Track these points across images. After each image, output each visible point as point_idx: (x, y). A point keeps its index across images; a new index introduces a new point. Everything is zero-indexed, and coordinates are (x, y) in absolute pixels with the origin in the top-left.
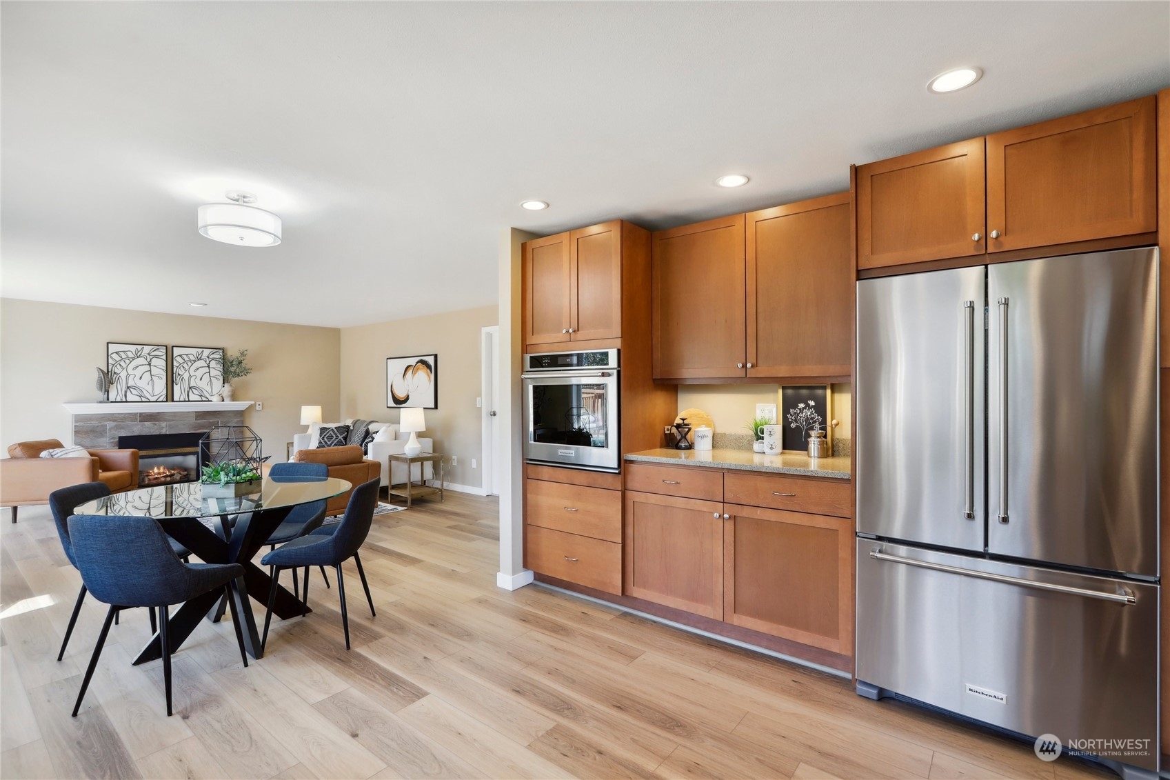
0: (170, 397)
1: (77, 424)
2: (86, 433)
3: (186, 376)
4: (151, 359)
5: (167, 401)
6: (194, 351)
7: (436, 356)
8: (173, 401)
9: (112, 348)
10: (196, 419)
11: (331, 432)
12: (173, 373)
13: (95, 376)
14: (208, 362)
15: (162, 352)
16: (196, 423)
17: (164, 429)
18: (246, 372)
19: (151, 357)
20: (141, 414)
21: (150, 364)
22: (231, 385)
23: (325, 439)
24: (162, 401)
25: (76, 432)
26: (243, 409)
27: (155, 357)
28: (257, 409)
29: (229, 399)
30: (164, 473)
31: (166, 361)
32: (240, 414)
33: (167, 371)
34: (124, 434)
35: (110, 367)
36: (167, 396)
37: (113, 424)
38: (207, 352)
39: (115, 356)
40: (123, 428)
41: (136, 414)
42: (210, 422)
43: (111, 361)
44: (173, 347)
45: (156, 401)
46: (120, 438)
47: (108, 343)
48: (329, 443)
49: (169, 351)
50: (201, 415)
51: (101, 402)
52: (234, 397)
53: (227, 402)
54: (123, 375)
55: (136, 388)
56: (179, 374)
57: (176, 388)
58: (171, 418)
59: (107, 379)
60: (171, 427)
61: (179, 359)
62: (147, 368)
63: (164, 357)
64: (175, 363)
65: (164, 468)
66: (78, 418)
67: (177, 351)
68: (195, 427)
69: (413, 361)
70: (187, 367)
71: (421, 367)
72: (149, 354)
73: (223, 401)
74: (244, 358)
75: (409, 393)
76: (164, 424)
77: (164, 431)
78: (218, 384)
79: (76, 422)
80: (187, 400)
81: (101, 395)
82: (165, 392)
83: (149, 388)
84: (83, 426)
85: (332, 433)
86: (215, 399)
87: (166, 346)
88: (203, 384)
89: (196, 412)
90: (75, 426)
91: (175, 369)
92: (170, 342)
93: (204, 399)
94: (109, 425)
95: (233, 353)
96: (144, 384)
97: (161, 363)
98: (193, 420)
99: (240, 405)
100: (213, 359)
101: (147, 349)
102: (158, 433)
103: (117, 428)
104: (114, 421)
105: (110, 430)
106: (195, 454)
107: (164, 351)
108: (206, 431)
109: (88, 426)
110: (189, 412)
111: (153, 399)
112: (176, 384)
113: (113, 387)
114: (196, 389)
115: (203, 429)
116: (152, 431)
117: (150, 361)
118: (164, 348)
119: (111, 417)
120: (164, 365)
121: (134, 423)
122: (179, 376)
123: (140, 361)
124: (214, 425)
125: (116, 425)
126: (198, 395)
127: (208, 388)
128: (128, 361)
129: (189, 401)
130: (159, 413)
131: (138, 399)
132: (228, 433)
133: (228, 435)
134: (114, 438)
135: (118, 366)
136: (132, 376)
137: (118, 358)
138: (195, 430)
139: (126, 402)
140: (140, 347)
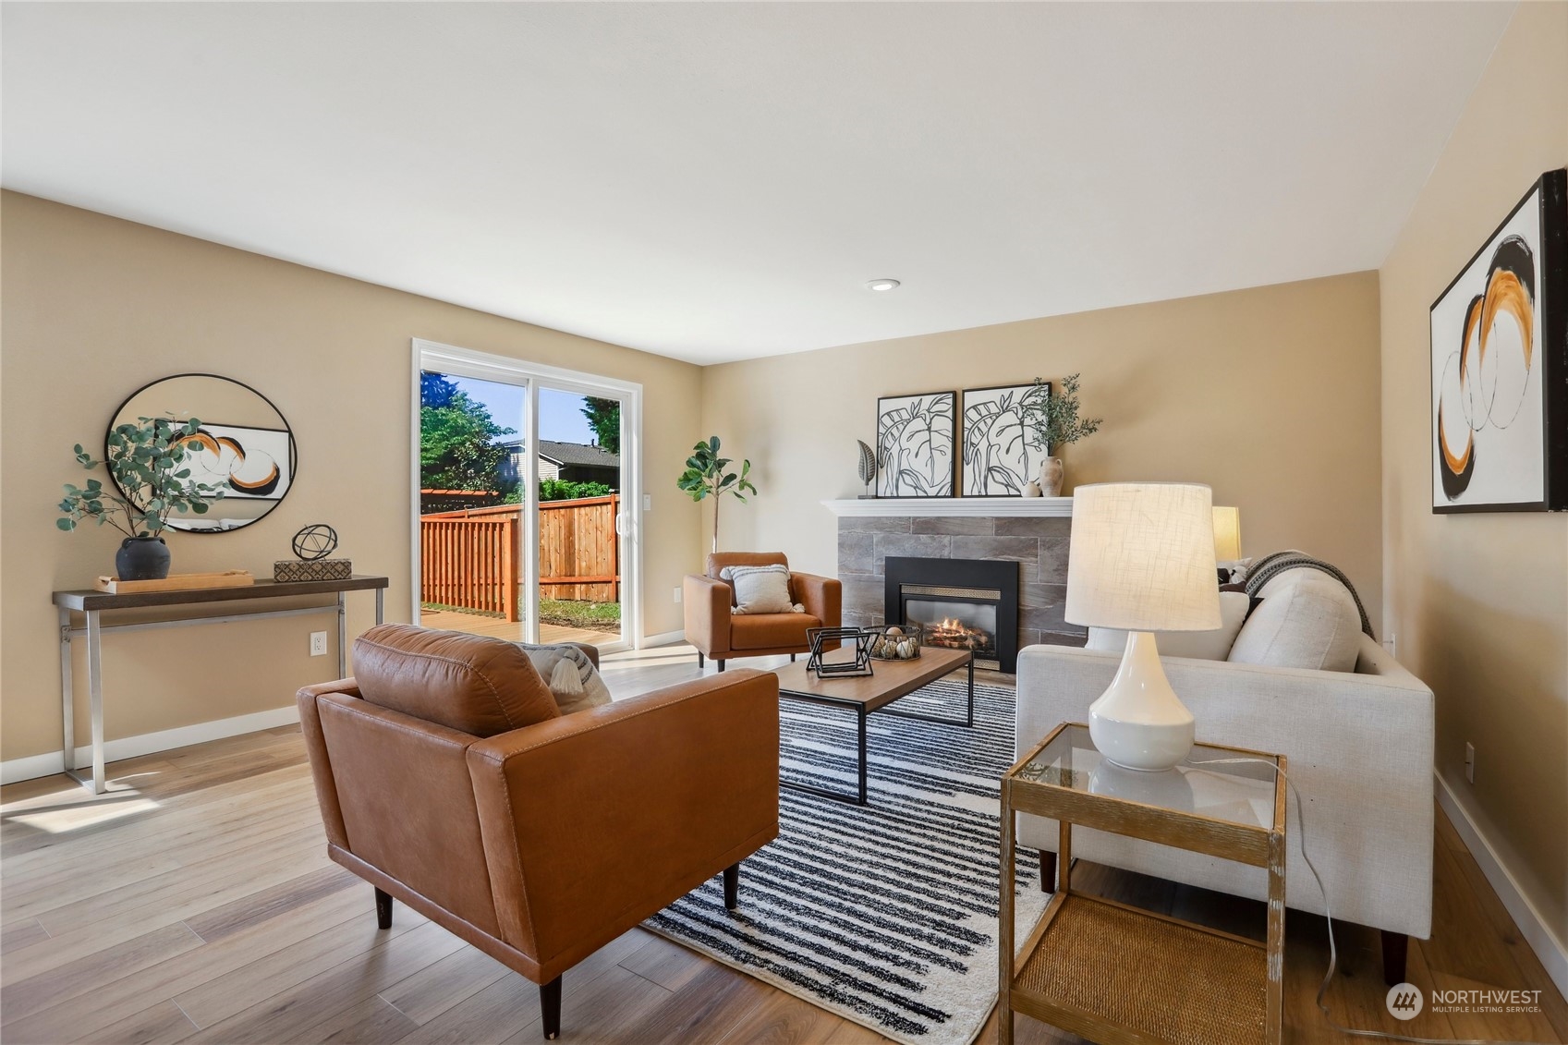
0: (955, 490)
1: (841, 532)
2: (852, 546)
3: (983, 447)
4: (931, 419)
5: (953, 495)
6: (996, 395)
8: (963, 496)
9: (887, 406)
10: (996, 534)
12: (963, 443)
13: (856, 455)
14: (1020, 415)
15: (946, 405)
16: (995, 540)
17: (946, 548)
18: (1087, 428)
19: (932, 415)
20: (915, 518)
21: (929, 429)
22: (1054, 461)
24: (945, 497)
25: (839, 544)
27: (939, 414)
29: (1050, 490)
30: (957, 632)
31: (953, 420)
33: (953, 438)
34: (893, 554)
35: (880, 440)
36: (952, 486)
37: (881, 534)
38: (1019, 393)
39: (886, 420)
40: (891, 543)
41: (908, 519)
42: (1021, 541)
43: (882, 430)
44: (964, 391)
45: (936, 497)
46: (888, 559)
47: (879, 399)
49: (959, 398)
50: (1006, 525)
51: (861, 497)
52: (1061, 487)
53: (1047, 498)
54: (895, 451)
55: (910, 473)
56: (972, 444)
57: (968, 470)
58: (957, 529)
59: (873, 463)
60: (957, 547)
61: (972, 413)
62: (926, 436)
63: (950, 414)
64: (967, 424)
65: (958, 624)
66: (845, 523)
67: (971, 399)
68: (995, 549)
70: (984, 429)
71: (1500, 287)
72: (928, 411)
73: (1041, 495)
74: (1073, 395)
76: (946, 540)
77: (947, 553)
78: (1039, 456)
79: (840, 529)
80: (984, 494)
81: (863, 486)
82: (949, 479)
83: (928, 473)
84: (849, 536)
86: (1029, 492)
87: (953, 392)
88: (1011, 461)
89: (997, 518)
90: (839, 535)
91: (966, 433)
92: (957, 384)
93: (1013, 492)
94: (877, 536)
96: (919, 465)
97: (944, 424)
98: (989, 534)
100: (1031, 407)
101: (927, 400)
102: (937, 556)
103: (887, 542)
104: (881, 529)
105: (876, 544)
106: (993, 605)
107: (950, 401)
108: (1014, 558)
109: (852, 537)
110: (984, 518)
111: (932, 492)
112: (967, 464)
113: (882, 472)
114: (999, 472)
115: (1009, 555)
116: (929, 551)
117: (930, 423)
118: (951, 395)
119: (878, 523)
120: (950, 429)
121: (905, 534)
122: (972, 448)
123: (918, 424)
124: (1031, 548)
125: (884, 537)
126: (1003, 484)
127: (1020, 470)
128: (901, 427)
129: (987, 496)
130: (939, 518)
131: (912, 492)
132: (1055, 567)
133: (1055, 570)
134: (881, 559)
135: (890, 436)
136: (906, 452)
137: (890, 423)
138: (995, 555)
139: (898, 497)
140: (917, 399)
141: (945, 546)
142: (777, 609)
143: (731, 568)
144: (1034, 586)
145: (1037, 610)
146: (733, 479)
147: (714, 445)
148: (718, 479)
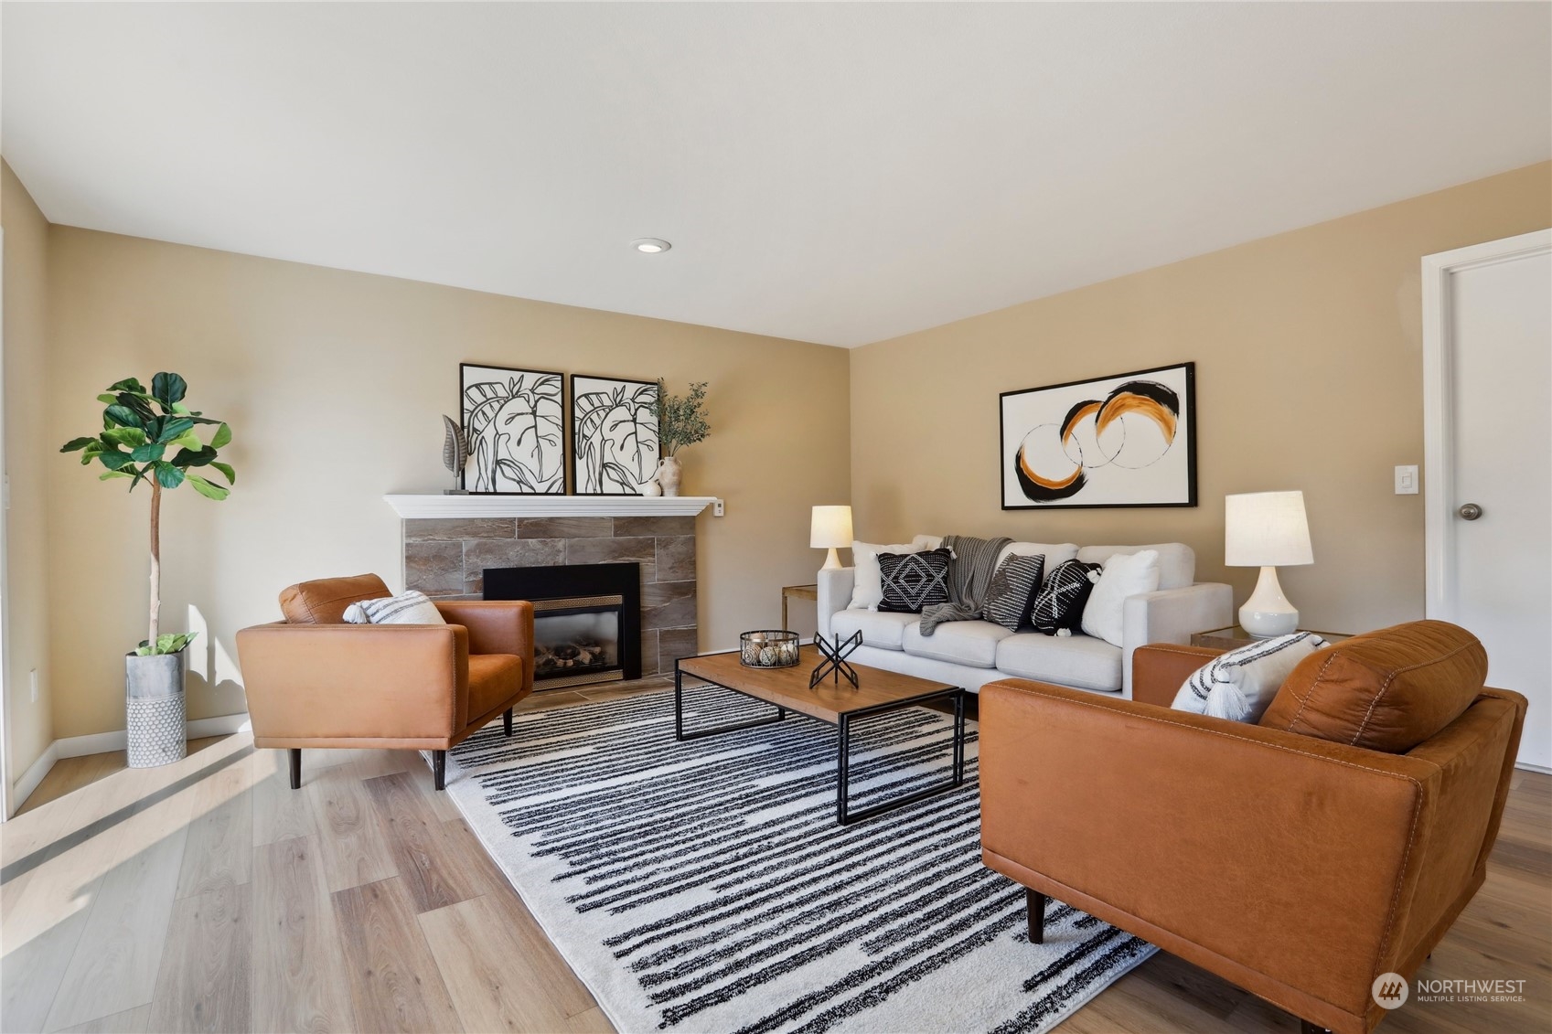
0: (570, 487)
1: (411, 541)
2: (427, 560)
3: (596, 440)
4: (536, 402)
5: (564, 494)
6: (608, 387)
7: (1191, 368)
8: (574, 493)
9: (472, 376)
10: (616, 535)
11: (912, 565)
12: (574, 434)
13: (439, 436)
14: (633, 412)
15: (554, 388)
16: (614, 542)
17: (559, 554)
18: (700, 434)
19: (537, 397)
20: (521, 520)
21: (534, 413)
22: (675, 461)
23: (902, 581)
24: (557, 494)
25: (407, 557)
26: (695, 515)
27: (545, 396)
28: (717, 514)
29: (674, 489)
31: (563, 407)
32: (689, 524)
33: (563, 427)
34: (491, 564)
35: (466, 416)
36: (564, 482)
37: (474, 542)
38: (631, 389)
39: (474, 393)
40: (490, 551)
41: (512, 520)
42: (639, 542)
43: (467, 405)
44: (573, 376)
45: (546, 494)
46: (487, 572)
47: (462, 365)
48: (913, 592)
49: (568, 382)
50: (624, 525)
51: (452, 493)
52: (681, 489)
53: (670, 497)
54: (489, 434)
55: (511, 463)
56: (584, 436)
57: (581, 465)
58: (573, 531)
59: (462, 444)
60: (573, 550)
61: (583, 402)
62: (529, 420)
63: (558, 398)
64: (578, 413)
66: (415, 528)
67: (581, 386)
68: (614, 551)
69: (1101, 391)
70: (597, 422)
71: (1129, 401)
72: (533, 391)
73: (662, 495)
74: (700, 400)
75: (1085, 470)
76: (561, 544)
77: (563, 560)
78: (651, 457)
79: (409, 536)
80: (599, 492)
81: (451, 479)
82: (561, 474)
83: (534, 465)
84: (422, 546)
85: (916, 567)
86: (649, 490)
87: (562, 375)
88: (625, 458)
89: (615, 518)
90: (408, 545)
91: (577, 424)
92: (569, 367)
93: (628, 490)
94: (468, 543)
95: (678, 391)
96: (523, 454)
97: (552, 410)
98: (609, 536)
99: (689, 505)
100: (643, 405)
101: (530, 379)
102: (551, 564)
103: (482, 550)
104: (475, 535)
105: (468, 555)
106: (615, 611)
107: (559, 385)
108: (633, 560)
109: (426, 548)
110: (602, 518)
111: (541, 488)
112: (580, 458)
113: (472, 460)
114: (613, 469)
115: (628, 556)
116: (540, 558)
117: (535, 406)
118: (559, 378)
119: (471, 527)
120: (559, 416)
121: (509, 540)
122: (585, 441)
123: (518, 405)
124: (647, 547)
125: (478, 545)
126: (618, 482)
127: (634, 468)
128: (496, 406)
129: (602, 494)
130: (551, 519)
131: (515, 488)
132: (670, 565)
133: (670, 568)
134: (475, 573)
135: (480, 414)
136: (504, 438)
137: (480, 399)
138: (614, 558)
139: (495, 493)
140: (517, 375)
141: (559, 551)
144: (652, 586)
145: (655, 609)
146: (206, 455)
147: (169, 388)
148: (170, 453)
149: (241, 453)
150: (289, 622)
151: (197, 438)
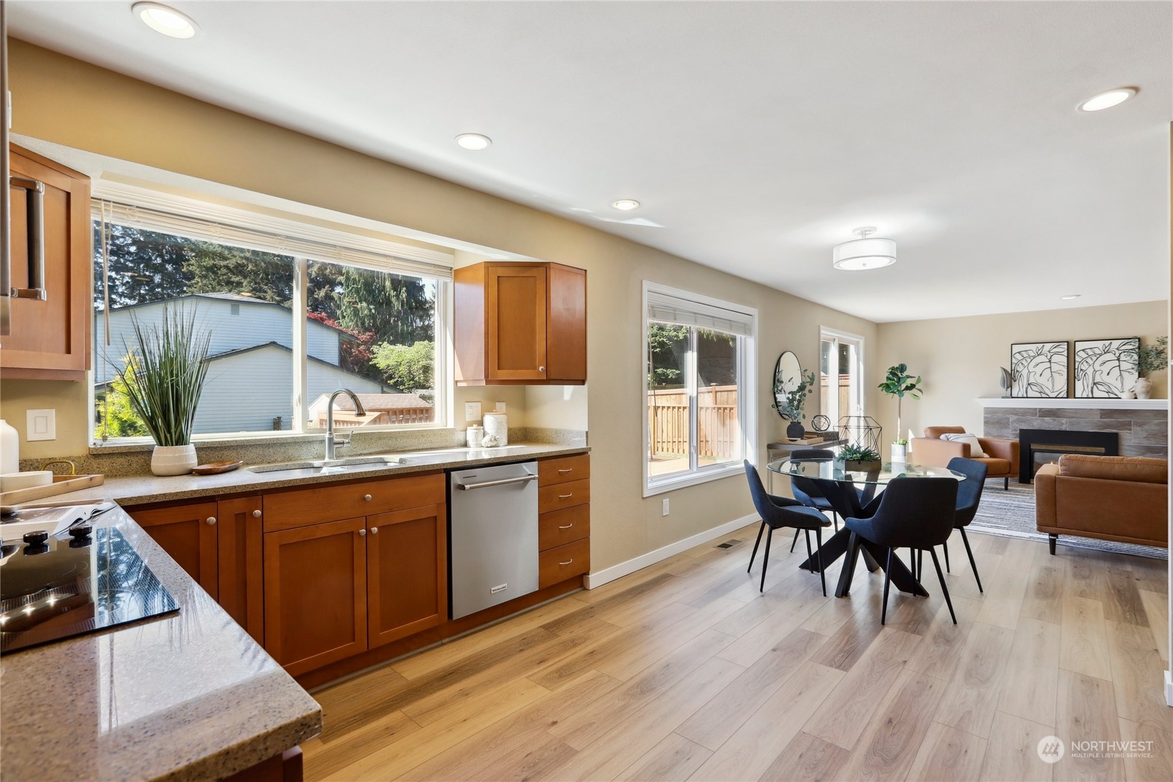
0: (1071, 393)
1: (986, 416)
2: (993, 423)
3: (1090, 371)
4: (1051, 356)
5: (1067, 398)
6: (1099, 344)
8: (1074, 397)
9: (1016, 349)
10: (1101, 418)
12: (1075, 369)
13: (999, 375)
14: (1117, 355)
15: (1062, 348)
16: (1100, 421)
17: (1064, 425)
19: (1052, 354)
20: (1040, 409)
21: (1050, 361)
22: (1148, 380)
24: (1062, 398)
25: (985, 422)
27: (1057, 353)
29: (1145, 396)
31: (1068, 357)
32: (1159, 414)
33: (1068, 366)
34: (1024, 427)
35: (1013, 366)
36: (1068, 392)
37: (1016, 417)
38: (1116, 344)
39: (1018, 356)
40: (1023, 422)
41: (1035, 409)
42: (1119, 422)
43: (1014, 361)
44: (1075, 342)
45: (1056, 398)
46: (1021, 430)
47: (1012, 345)
49: (1071, 347)
50: (1108, 413)
51: (1003, 397)
52: (1151, 394)
53: (1143, 399)
54: (1025, 372)
55: (1036, 384)
56: (1082, 370)
57: (1079, 384)
58: (1071, 415)
59: (1010, 378)
60: (1072, 424)
61: (1083, 354)
62: (1048, 365)
63: (1065, 353)
64: (1077, 359)
66: (988, 411)
67: (1079, 346)
68: (1100, 426)
70: (1091, 362)
72: (1049, 351)
73: (1136, 398)
76: (1064, 421)
77: (1064, 428)
78: (1130, 379)
79: (985, 414)
80: (1091, 396)
81: (1003, 391)
82: (1065, 388)
83: (1049, 385)
84: (992, 418)
86: (1126, 396)
87: (1068, 342)
88: (1111, 380)
89: (1102, 410)
90: (985, 417)
91: (1077, 364)
92: (1070, 338)
93: (1112, 396)
94: (1012, 418)
95: (1151, 342)
96: (1044, 381)
97: (1061, 359)
98: (1097, 418)
100: (1125, 351)
101: (1048, 346)
102: (1058, 429)
103: (1019, 421)
104: (1016, 414)
105: (1012, 422)
107: (1066, 347)
108: (1114, 431)
109: (994, 419)
110: (1092, 409)
111: (1053, 395)
112: (1079, 380)
113: (1016, 383)
114: (1101, 385)
115: (1110, 429)
116: (1051, 426)
117: (1051, 358)
118: (1066, 343)
119: (1014, 411)
120: (1066, 362)
121: (1034, 417)
122: (1082, 372)
123: (1042, 359)
124: (1125, 425)
125: (1018, 419)
126: (1105, 391)
127: (1117, 384)
128: (1029, 360)
129: (1093, 398)
130: (1060, 409)
131: (1038, 395)
132: (1144, 436)
133: (1145, 438)
134: (1016, 430)
135: (1020, 364)
136: (1032, 374)
137: (1020, 358)
138: (1100, 429)
139: (1027, 397)
140: (1041, 345)
141: (1063, 424)
142: (978, 456)
143: (947, 434)
144: (1129, 446)
146: (913, 386)
147: (902, 368)
148: (903, 386)
149: (927, 385)
150: (927, 438)
151: (909, 382)
